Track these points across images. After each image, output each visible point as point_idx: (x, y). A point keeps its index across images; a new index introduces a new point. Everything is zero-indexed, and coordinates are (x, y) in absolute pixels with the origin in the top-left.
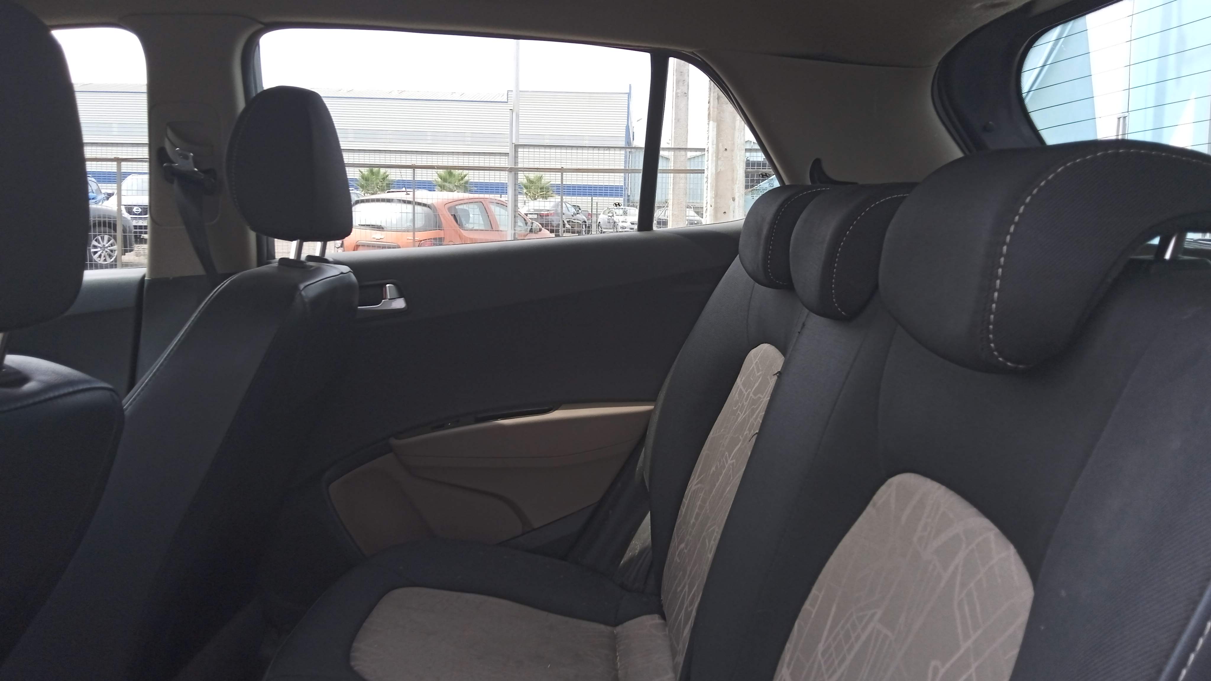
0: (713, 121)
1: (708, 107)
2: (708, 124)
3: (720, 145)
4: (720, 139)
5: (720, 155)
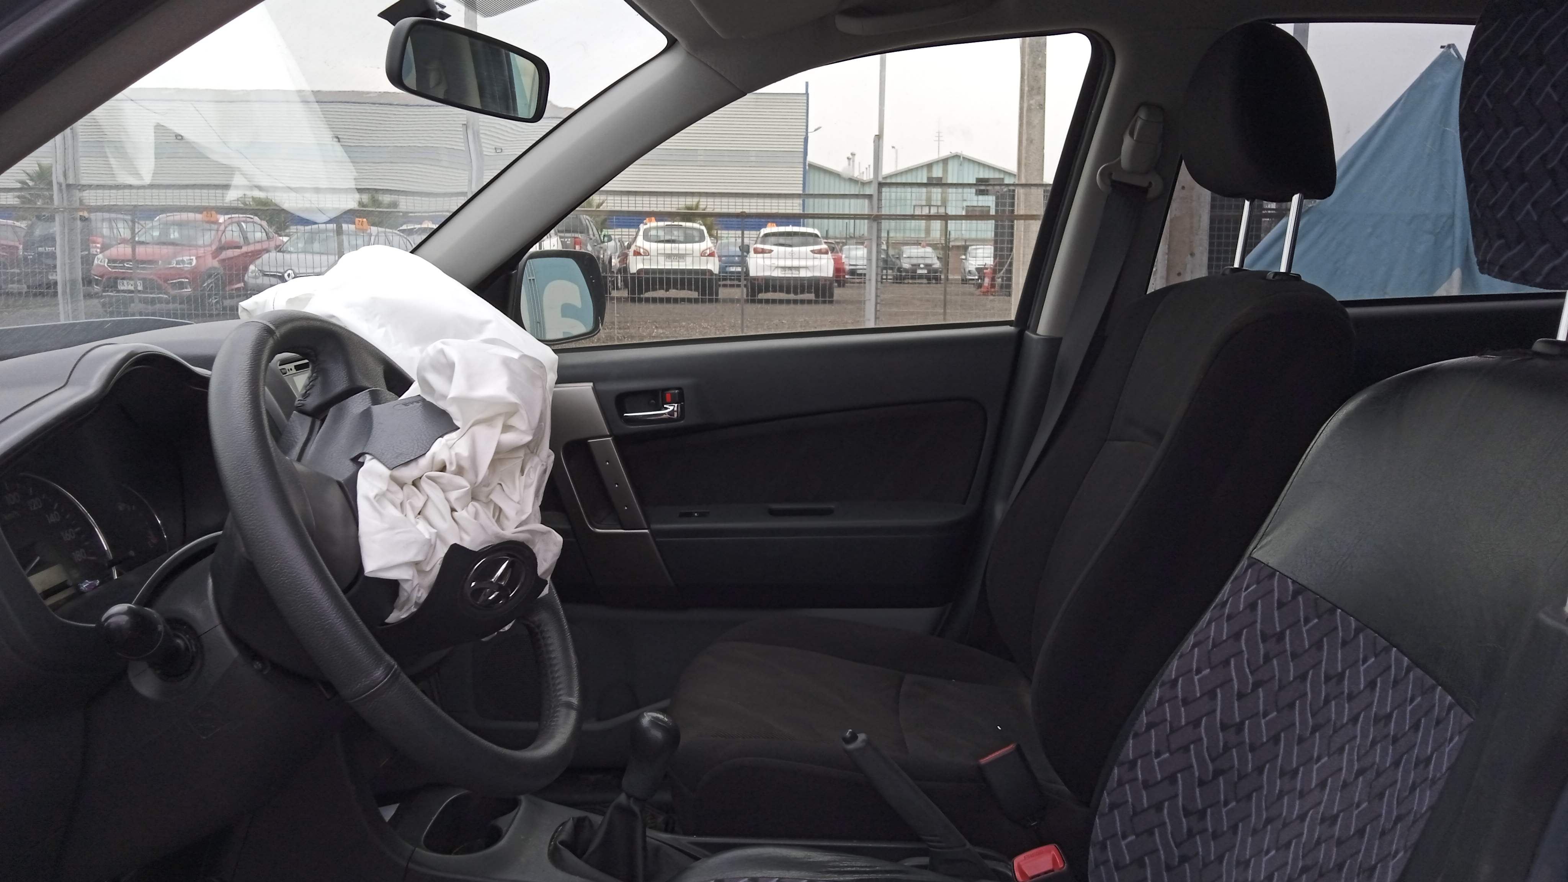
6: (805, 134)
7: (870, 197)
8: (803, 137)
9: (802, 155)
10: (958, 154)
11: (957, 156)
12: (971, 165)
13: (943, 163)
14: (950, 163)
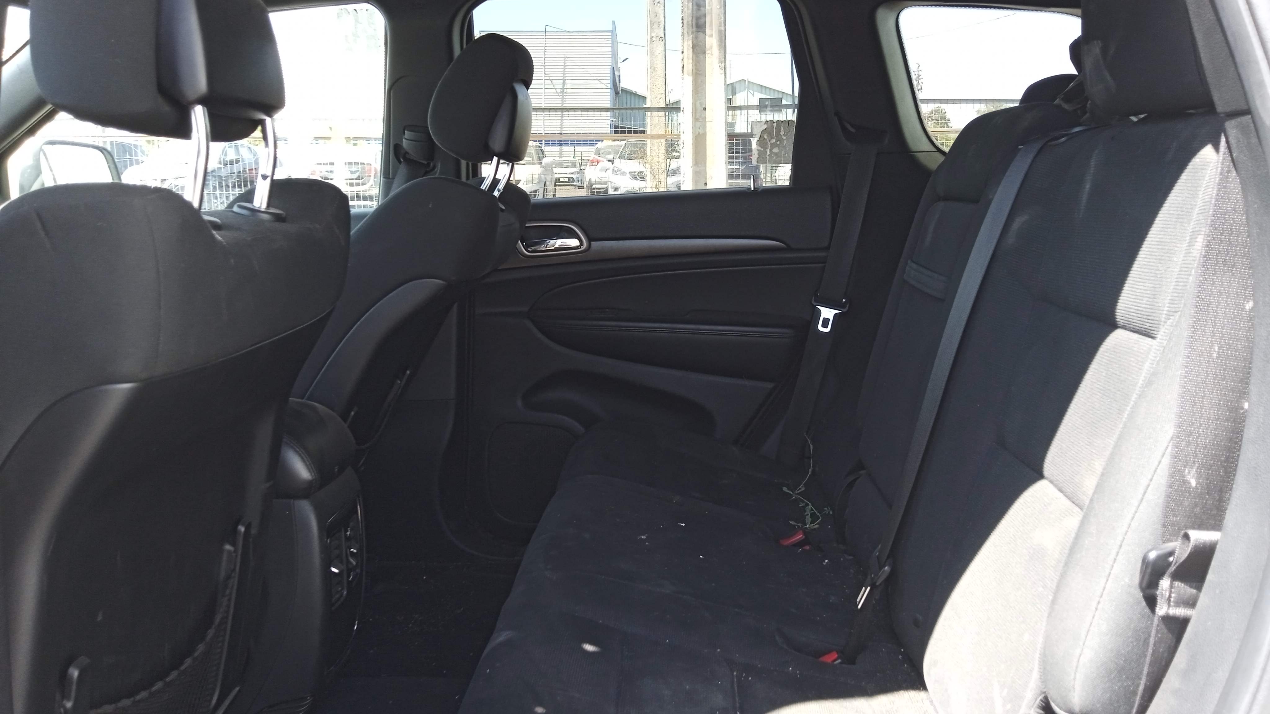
0: (689, 75)
4: (697, 96)
5: (698, 115)
6: (611, 64)
8: (610, 67)
10: (745, 79)
12: (755, 88)
13: (732, 87)
14: (738, 87)
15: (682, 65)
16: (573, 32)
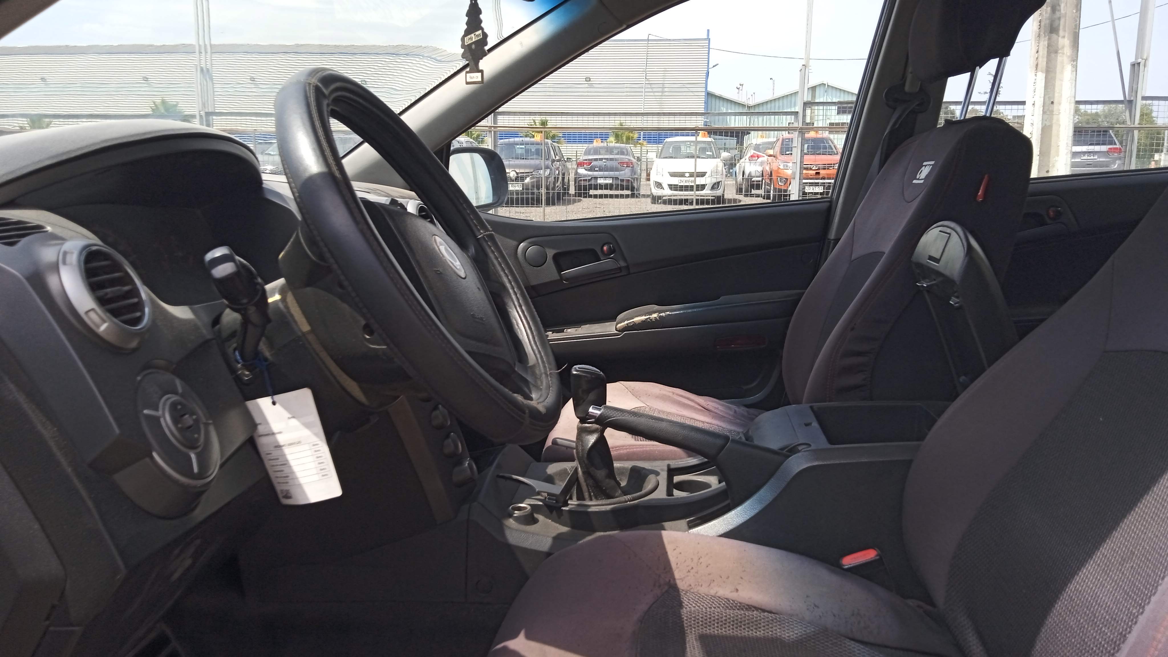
0: (1042, 72)
1: (1037, 57)
2: (1036, 75)
3: (1047, 97)
4: (1047, 91)
5: (1046, 108)
6: (706, 69)
7: (796, 113)
8: (706, 72)
9: (704, 85)
10: (824, 83)
11: (823, 84)
12: (834, 91)
13: (812, 91)
14: (817, 90)
15: (1035, 63)
16: (674, 40)
